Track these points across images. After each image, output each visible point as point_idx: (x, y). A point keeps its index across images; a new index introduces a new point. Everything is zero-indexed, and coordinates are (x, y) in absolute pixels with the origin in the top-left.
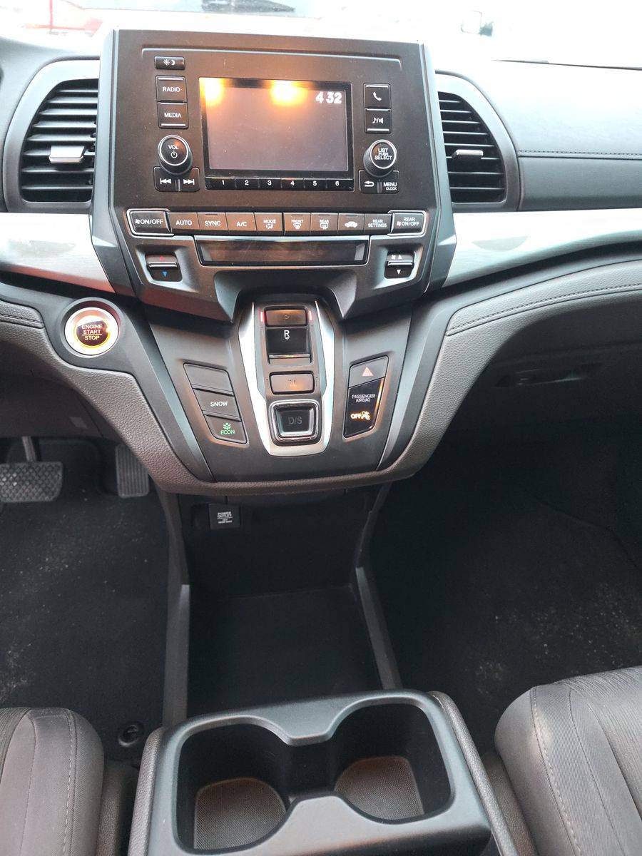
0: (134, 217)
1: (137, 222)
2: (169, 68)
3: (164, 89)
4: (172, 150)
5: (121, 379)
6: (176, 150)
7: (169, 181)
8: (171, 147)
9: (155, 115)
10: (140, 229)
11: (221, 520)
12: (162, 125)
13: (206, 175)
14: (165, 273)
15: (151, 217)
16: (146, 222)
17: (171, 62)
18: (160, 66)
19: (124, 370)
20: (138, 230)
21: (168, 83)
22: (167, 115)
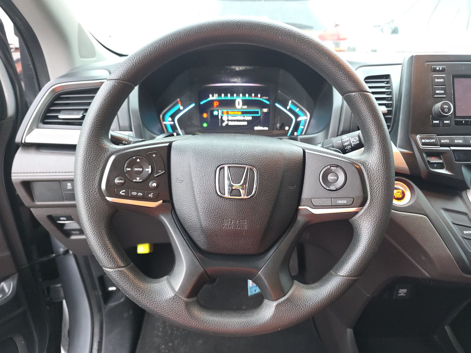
0: (421, 138)
1: (423, 141)
2: (439, 71)
3: (436, 80)
4: (445, 108)
5: (422, 218)
6: (447, 108)
7: (438, 122)
8: (445, 107)
9: (431, 92)
10: (424, 144)
11: (400, 294)
12: (435, 96)
13: (455, 119)
14: (435, 165)
15: (429, 139)
16: (427, 141)
17: (440, 69)
18: (435, 70)
19: (421, 213)
20: (422, 145)
21: (438, 78)
22: (437, 92)
